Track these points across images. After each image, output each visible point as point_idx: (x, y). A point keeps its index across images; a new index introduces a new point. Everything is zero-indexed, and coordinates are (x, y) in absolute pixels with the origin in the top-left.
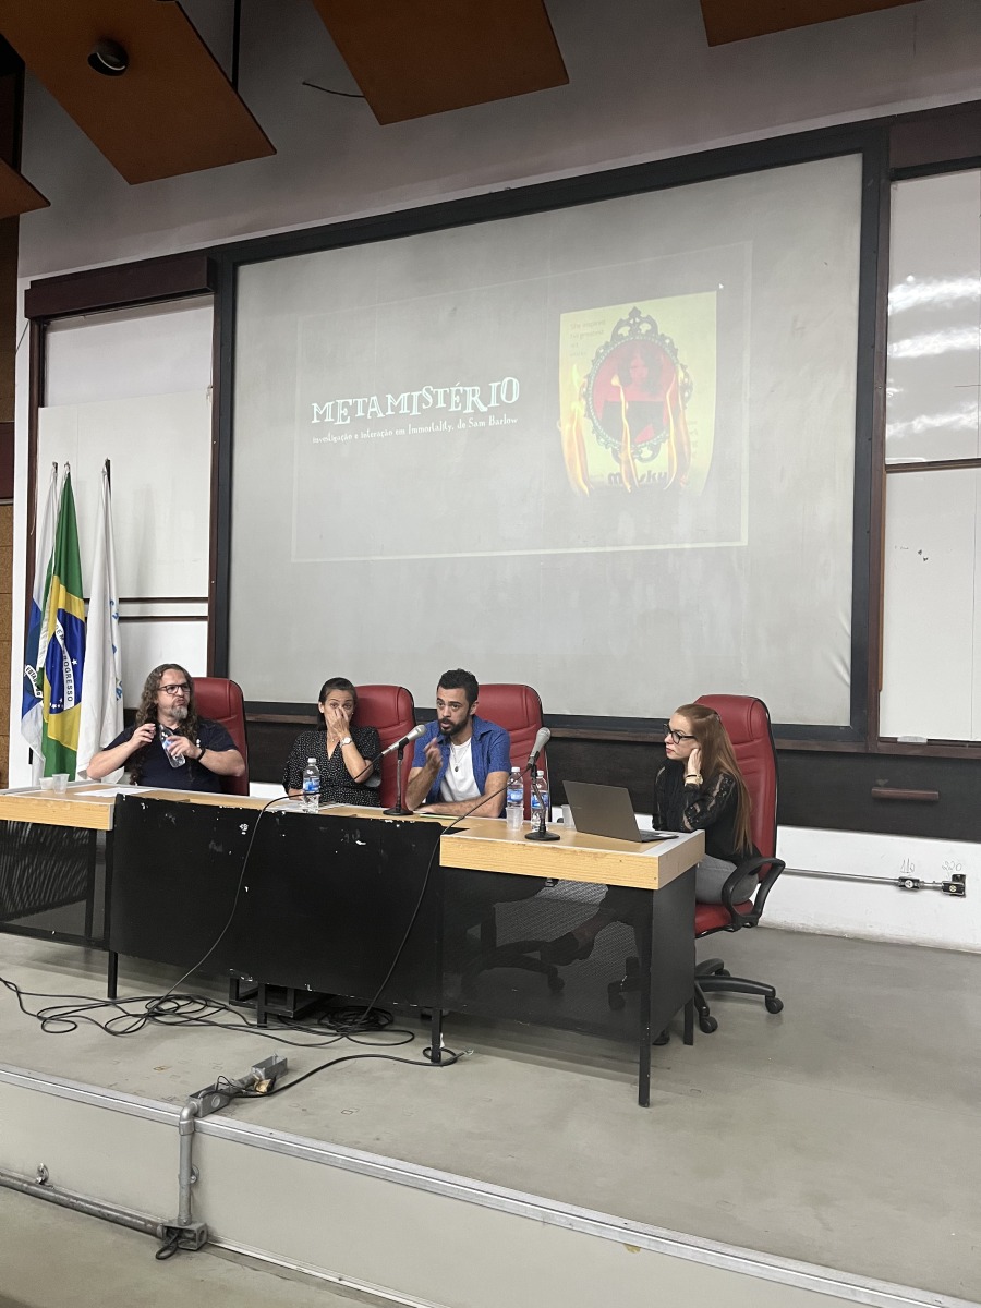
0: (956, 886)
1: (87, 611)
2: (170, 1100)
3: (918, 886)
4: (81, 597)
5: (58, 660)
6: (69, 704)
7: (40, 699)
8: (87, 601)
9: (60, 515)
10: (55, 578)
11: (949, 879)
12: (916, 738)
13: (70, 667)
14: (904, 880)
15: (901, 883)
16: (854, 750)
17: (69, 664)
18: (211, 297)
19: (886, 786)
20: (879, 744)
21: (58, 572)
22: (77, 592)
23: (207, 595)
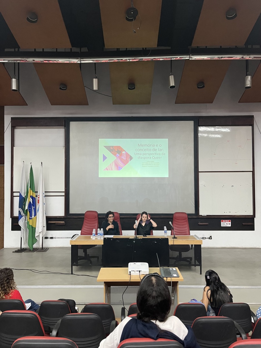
3: (205, 238)
6: (33, 217)
10: (30, 189)
11: (209, 237)
12: (205, 215)
13: (33, 208)
14: (203, 238)
16: (196, 217)
19: (200, 223)
20: (199, 216)
21: (30, 187)
22: (34, 191)
23: (64, 191)
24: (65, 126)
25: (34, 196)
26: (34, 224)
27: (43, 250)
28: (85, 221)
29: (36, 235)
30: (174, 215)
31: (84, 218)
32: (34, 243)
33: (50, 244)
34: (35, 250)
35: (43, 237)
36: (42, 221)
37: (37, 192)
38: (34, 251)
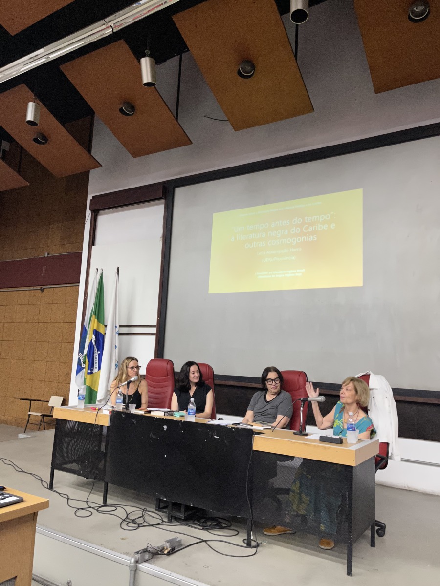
1: (105, 330)
2: (126, 554)
4: (103, 324)
5: (92, 351)
6: (95, 370)
7: (84, 368)
8: (106, 326)
9: (98, 290)
10: (93, 316)
13: (97, 354)
17: (97, 353)
18: (163, 201)
21: (95, 314)
22: (102, 322)
23: (156, 324)
24: (165, 198)
25: (101, 331)
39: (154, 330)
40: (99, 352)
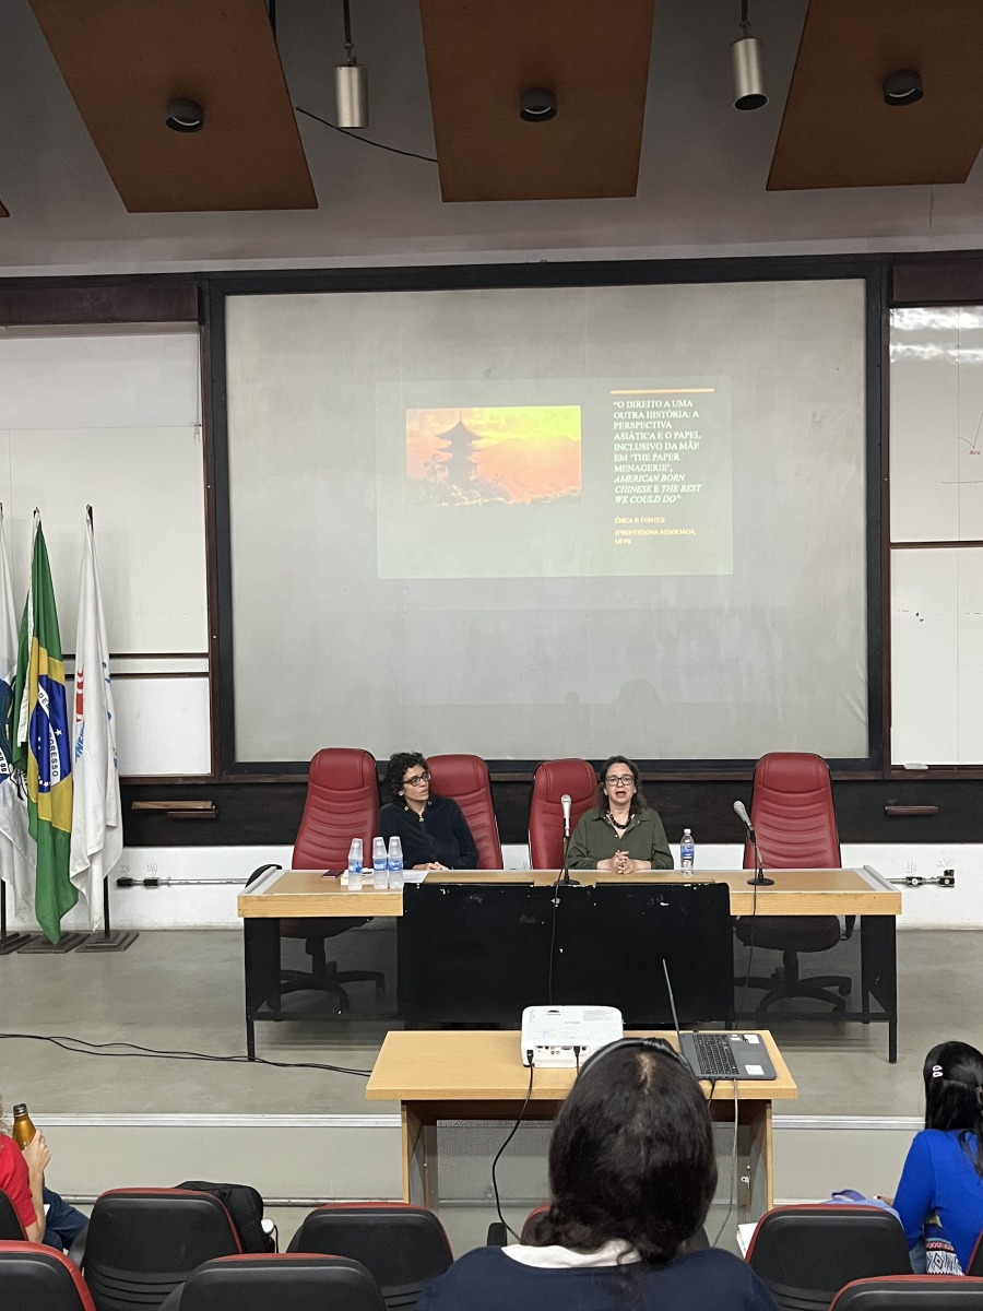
0: (947, 880)
3: (921, 882)
4: (60, 659)
9: (35, 568)
10: (35, 641)
11: (942, 875)
12: (920, 765)
14: (910, 879)
15: (908, 882)
16: (871, 778)
18: (195, 325)
19: (895, 805)
20: (893, 772)
21: (37, 633)
22: (57, 654)
23: (207, 651)
24: (201, 322)
25: (59, 677)
26: (64, 816)
27: (111, 940)
28: (312, 799)
29: (75, 868)
30: (761, 770)
31: (306, 784)
32: (66, 907)
33: (142, 910)
34: (72, 941)
35: (106, 881)
36: (99, 801)
37: (73, 657)
38: (67, 947)
39: (203, 665)
40: (59, 732)
